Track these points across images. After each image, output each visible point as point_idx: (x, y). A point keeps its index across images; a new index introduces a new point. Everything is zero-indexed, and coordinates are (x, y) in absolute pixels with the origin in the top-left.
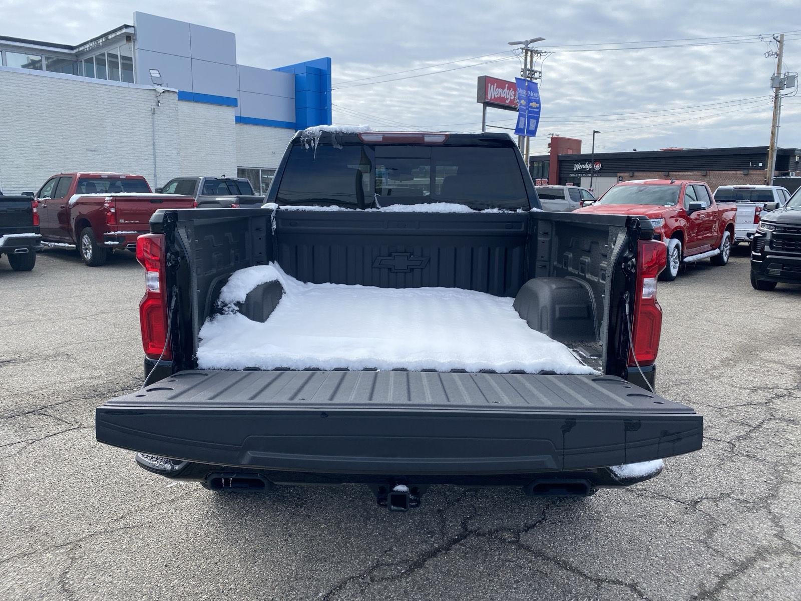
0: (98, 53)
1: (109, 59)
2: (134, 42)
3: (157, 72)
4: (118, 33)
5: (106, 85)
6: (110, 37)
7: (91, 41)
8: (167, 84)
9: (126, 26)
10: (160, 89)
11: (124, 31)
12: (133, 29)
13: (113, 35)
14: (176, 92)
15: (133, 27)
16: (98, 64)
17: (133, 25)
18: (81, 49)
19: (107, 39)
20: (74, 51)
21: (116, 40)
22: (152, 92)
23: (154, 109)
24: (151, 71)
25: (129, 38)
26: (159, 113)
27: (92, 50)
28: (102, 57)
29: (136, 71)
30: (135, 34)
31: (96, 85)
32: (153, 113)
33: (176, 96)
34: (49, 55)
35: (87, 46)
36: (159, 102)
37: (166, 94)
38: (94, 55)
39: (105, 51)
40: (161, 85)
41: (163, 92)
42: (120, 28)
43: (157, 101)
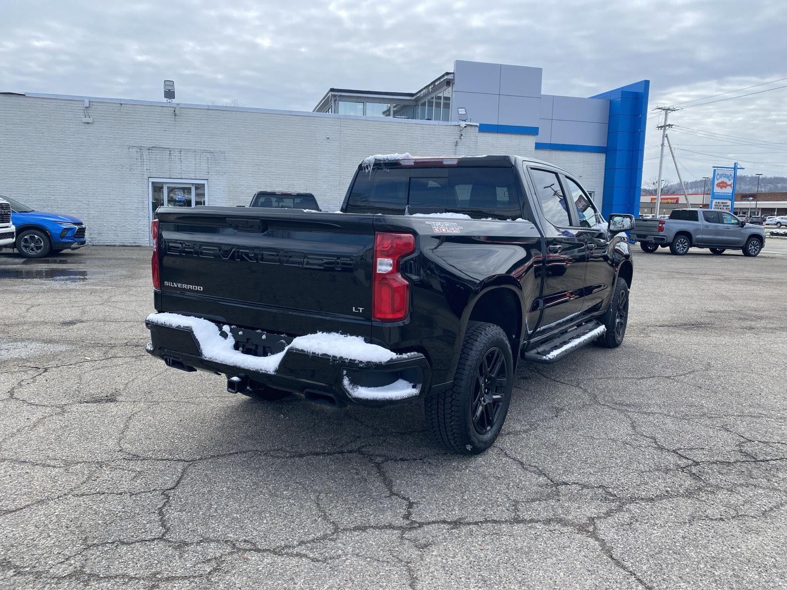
0: (429, 97)
1: (445, 101)
2: (453, 85)
3: (464, 110)
4: (442, 80)
5: (421, 124)
6: (436, 84)
7: (425, 88)
8: (471, 119)
9: (447, 74)
10: (463, 124)
11: (445, 77)
12: (452, 75)
13: (438, 82)
14: (477, 126)
15: (453, 73)
16: (429, 106)
17: (453, 72)
18: (418, 95)
19: (435, 86)
20: (414, 97)
21: (440, 86)
22: (457, 128)
23: (457, 142)
24: (459, 110)
25: (449, 83)
26: (461, 144)
27: (425, 95)
28: (431, 100)
29: (451, 110)
30: (453, 80)
31: (413, 125)
32: (456, 145)
33: (477, 129)
34: (399, 103)
35: (422, 93)
36: (462, 135)
37: (468, 128)
38: (426, 100)
39: (434, 95)
40: (465, 121)
41: (465, 127)
42: (443, 76)
43: (460, 135)
